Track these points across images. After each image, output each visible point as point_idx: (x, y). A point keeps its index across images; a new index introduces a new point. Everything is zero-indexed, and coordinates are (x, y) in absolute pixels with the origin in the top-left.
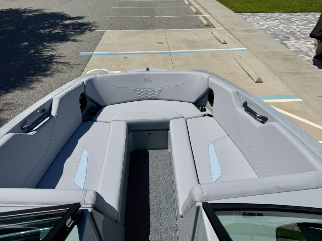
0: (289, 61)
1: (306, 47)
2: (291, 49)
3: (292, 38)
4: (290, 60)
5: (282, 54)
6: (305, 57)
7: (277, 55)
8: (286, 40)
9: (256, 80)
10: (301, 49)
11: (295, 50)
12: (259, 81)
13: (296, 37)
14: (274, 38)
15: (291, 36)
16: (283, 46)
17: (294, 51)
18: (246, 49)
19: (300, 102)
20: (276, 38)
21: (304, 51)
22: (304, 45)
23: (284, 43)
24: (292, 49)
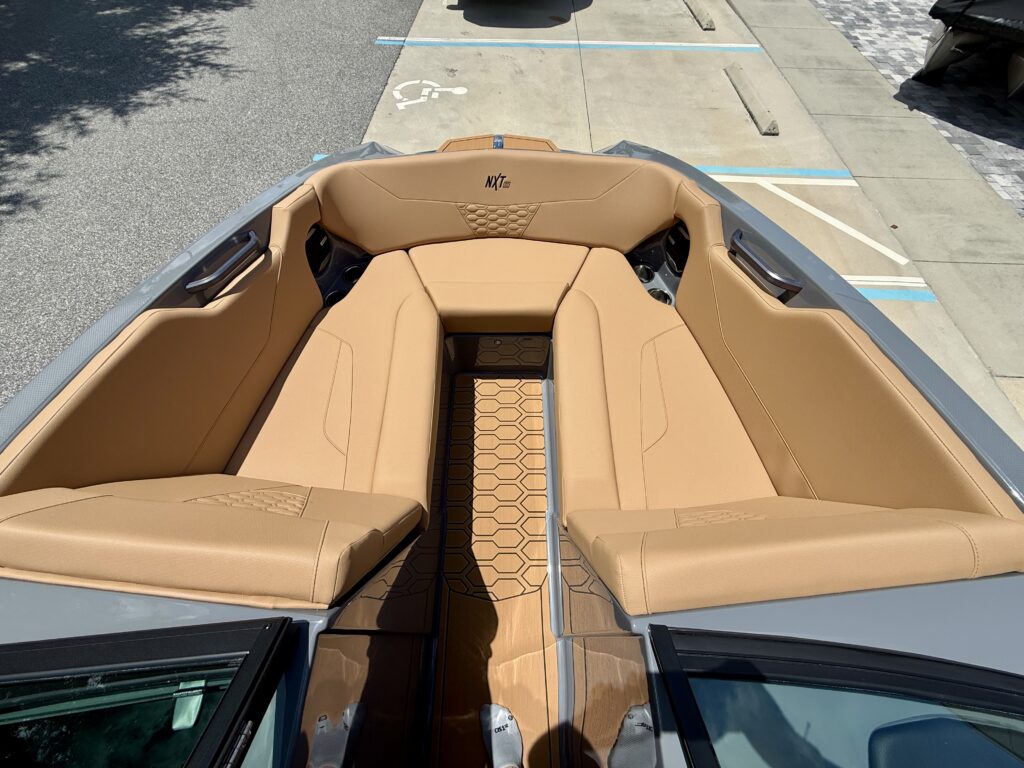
0: (851, 86)
1: (903, 49)
2: (864, 54)
3: (876, 21)
4: (855, 83)
5: (839, 64)
6: (893, 76)
7: (827, 66)
8: (859, 27)
9: (764, 130)
10: (890, 54)
11: (873, 55)
12: (772, 133)
13: (885, 19)
14: (830, 19)
15: (874, 16)
16: (849, 44)
17: (870, 59)
18: (757, 46)
19: (851, 187)
20: (836, 19)
21: (894, 60)
22: (901, 44)
23: (853, 35)
24: (868, 52)
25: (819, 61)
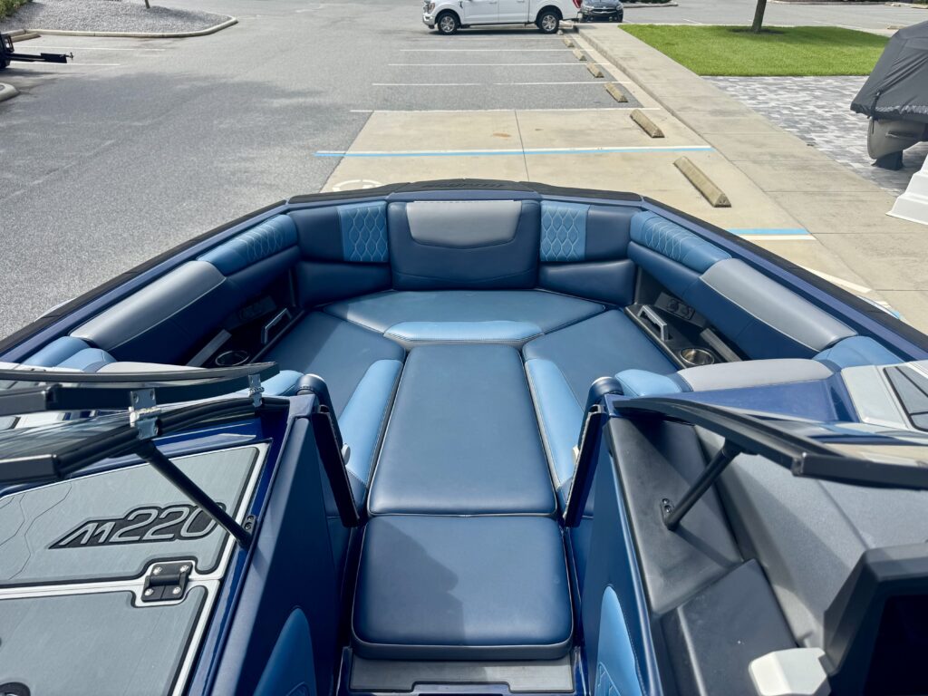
0: (807, 172)
1: (861, 145)
2: (820, 150)
3: (833, 127)
4: (810, 170)
6: (851, 164)
7: (782, 159)
8: (815, 132)
9: (715, 202)
11: (830, 150)
12: (724, 205)
16: (804, 144)
17: (827, 153)
18: (709, 147)
19: (809, 241)
21: (852, 153)
23: (809, 137)
25: (773, 155)
